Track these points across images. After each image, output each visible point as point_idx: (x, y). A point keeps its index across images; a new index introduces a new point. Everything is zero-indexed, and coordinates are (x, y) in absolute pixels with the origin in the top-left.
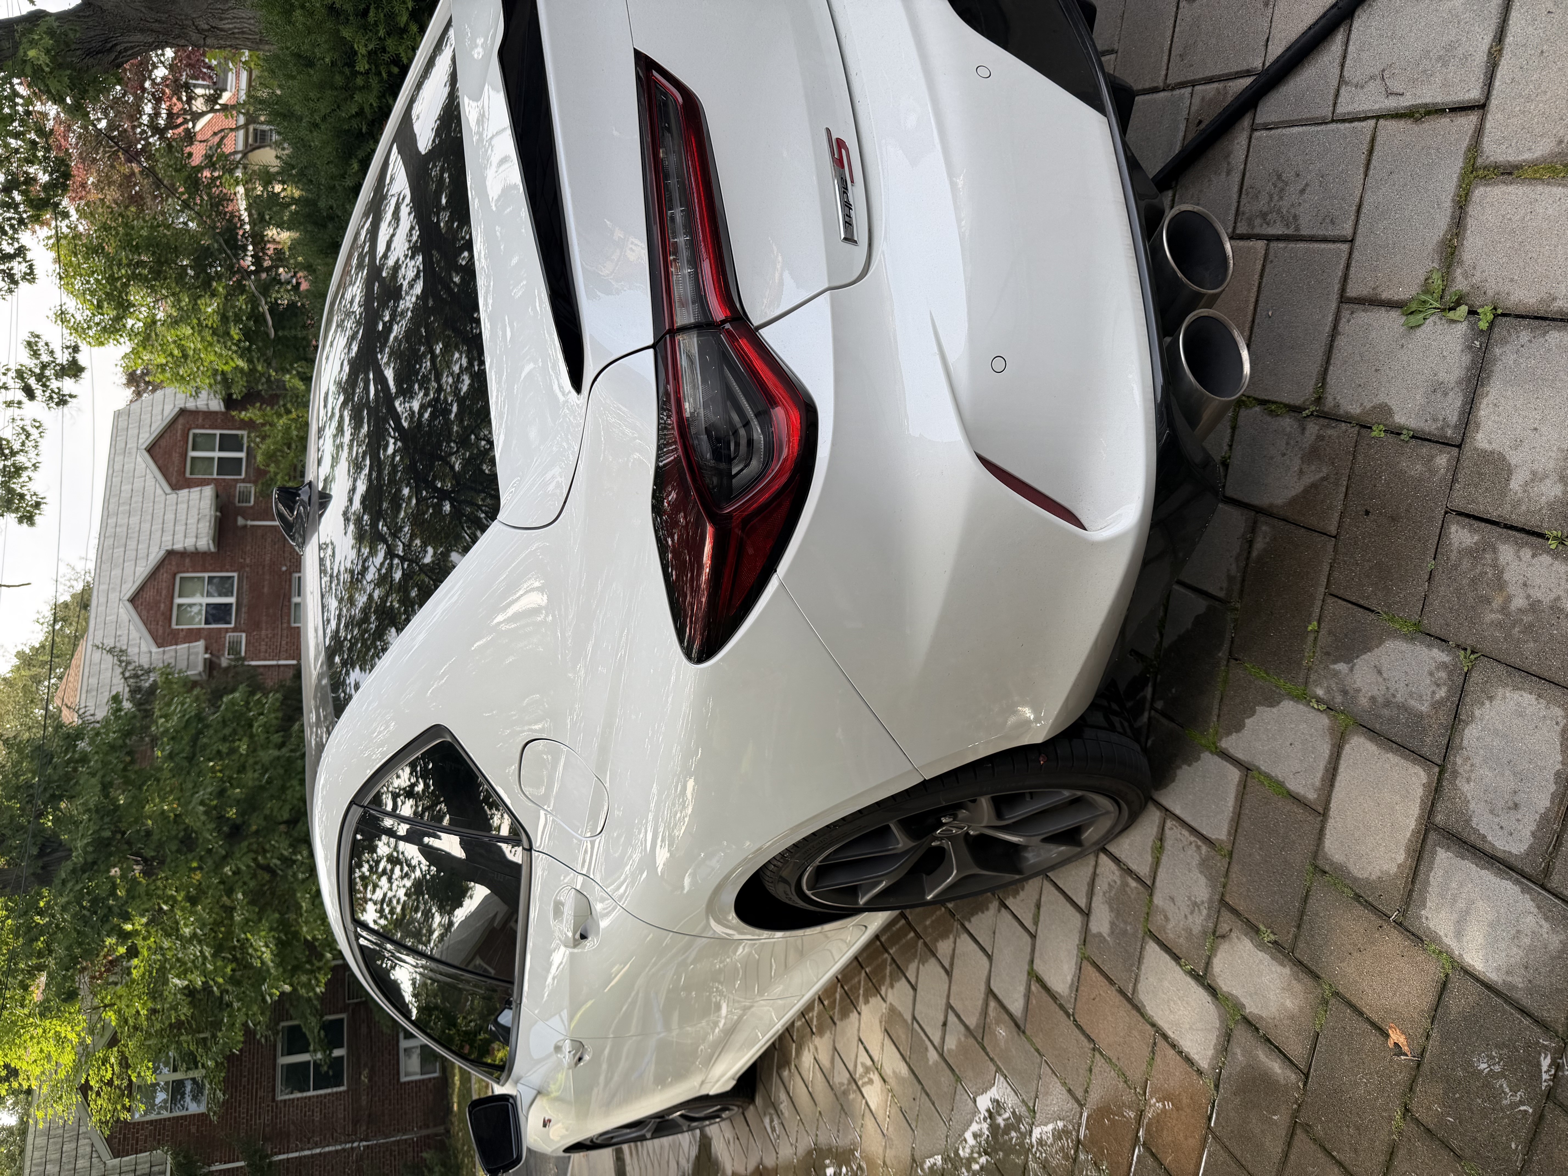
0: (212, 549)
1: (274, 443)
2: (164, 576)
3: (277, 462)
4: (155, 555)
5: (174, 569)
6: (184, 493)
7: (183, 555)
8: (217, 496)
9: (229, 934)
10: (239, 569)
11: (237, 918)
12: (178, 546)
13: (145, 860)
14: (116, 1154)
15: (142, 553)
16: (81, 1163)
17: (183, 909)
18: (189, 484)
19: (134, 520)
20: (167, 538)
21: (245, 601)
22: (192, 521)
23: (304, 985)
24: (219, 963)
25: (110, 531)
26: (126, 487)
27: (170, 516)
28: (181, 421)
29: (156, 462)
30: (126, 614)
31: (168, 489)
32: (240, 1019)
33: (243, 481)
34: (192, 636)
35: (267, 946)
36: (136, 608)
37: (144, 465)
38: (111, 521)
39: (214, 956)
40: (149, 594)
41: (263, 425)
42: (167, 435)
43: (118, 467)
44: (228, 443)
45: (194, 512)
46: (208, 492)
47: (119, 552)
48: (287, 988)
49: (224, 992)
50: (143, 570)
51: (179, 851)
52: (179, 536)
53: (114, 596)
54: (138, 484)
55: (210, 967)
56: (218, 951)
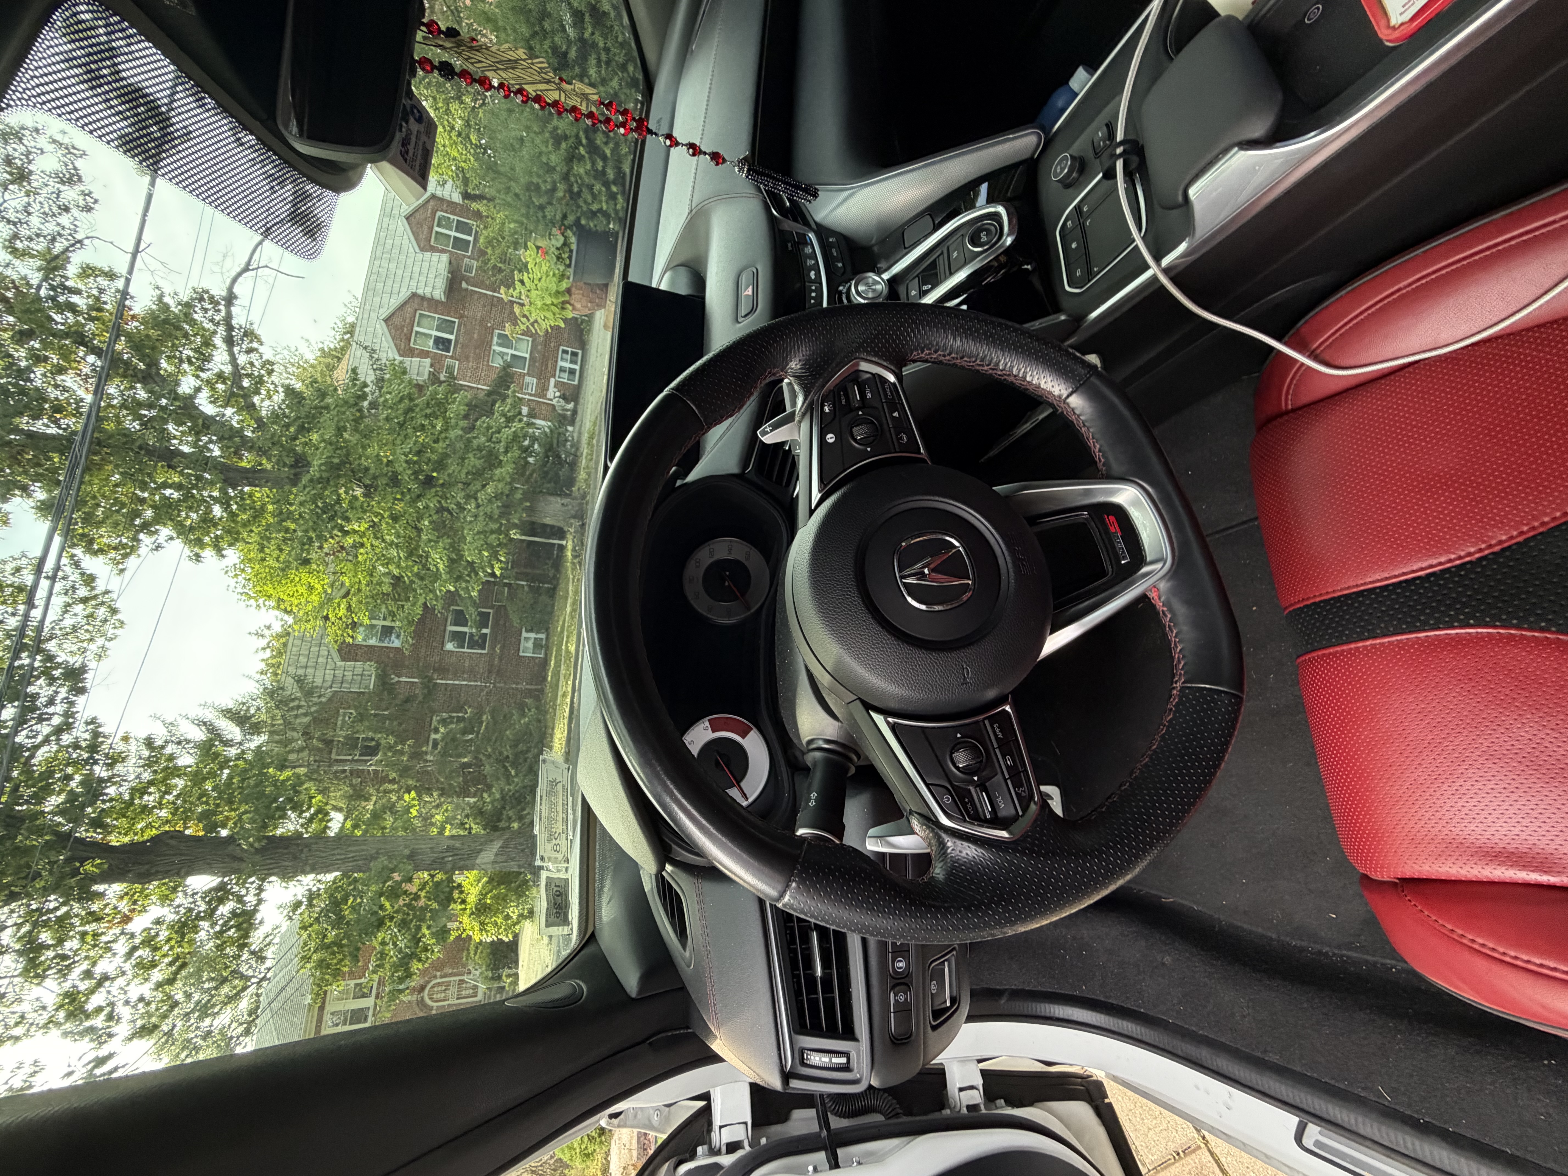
0: (443, 299)
1: (493, 232)
2: (409, 309)
3: (493, 247)
4: (404, 295)
5: (416, 306)
6: (428, 254)
7: (423, 298)
8: (450, 263)
9: (418, 547)
10: (461, 317)
11: (424, 537)
12: (420, 292)
13: (366, 486)
14: (343, 659)
15: (395, 290)
16: (320, 660)
17: (387, 523)
18: (433, 249)
19: (392, 266)
20: (413, 284)
21: (461, 340)
22: (431, 276)
23: (463, 589)
24: (410, 563)
25: (375, 270)
26: (389, 242)
27: (417, 269)
28: (432, 203)
29: (411, 228)
30: (381, 328)
31: (418, 250)
32: (421, 600)
33: (469, 257)
34: (424, 354)
35: (441, 559)
36: (388, 326)
37: (402, 226)
38: (377, 263)
39: (407, 558)
40: (397, 320)
41: (487, 217)
42: (421, 211)
43: (385, 225)
44: (461, 227)
45: (433, 270)
46: (445, 258)
47: (380, 286)
48: (452, 589)
49: (412, 582)
50: (395, 302)
51: (387, 485)
52: (422, 285)
53: (374, 315)
54: (398, 241)
55: (403, 564)
56: (410, 554)
